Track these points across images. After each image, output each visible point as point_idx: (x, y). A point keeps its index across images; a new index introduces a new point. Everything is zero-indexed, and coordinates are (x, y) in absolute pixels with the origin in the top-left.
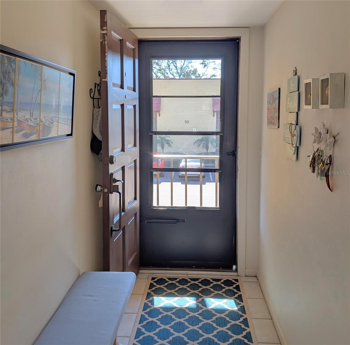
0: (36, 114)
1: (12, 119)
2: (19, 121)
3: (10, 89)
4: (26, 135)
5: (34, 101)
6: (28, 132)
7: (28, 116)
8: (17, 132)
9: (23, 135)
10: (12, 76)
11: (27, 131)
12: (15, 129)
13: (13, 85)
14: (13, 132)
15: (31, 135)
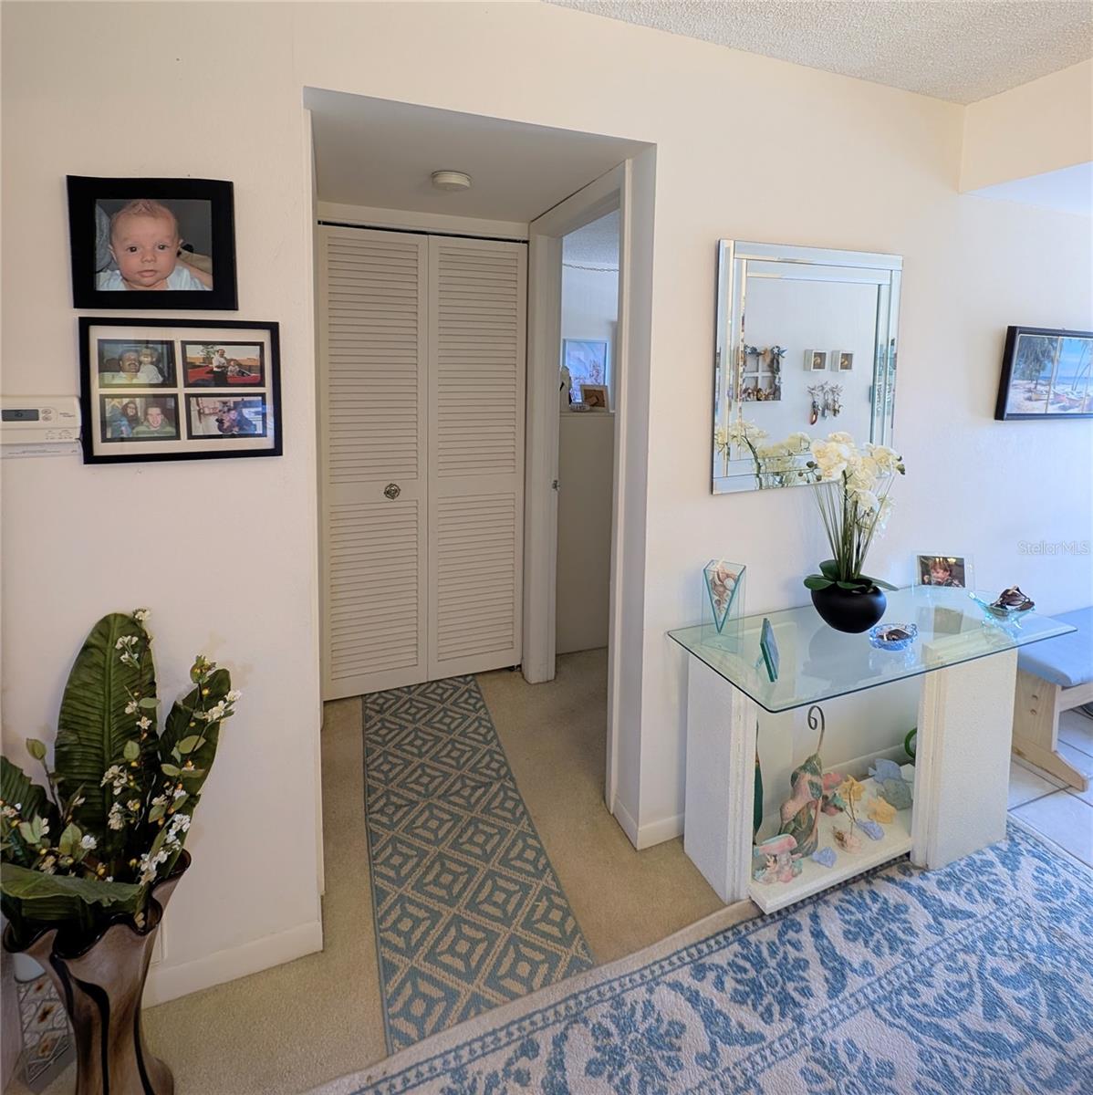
0: (1079, 388)
1: (1048, 392)
2: (1055, 394)
3: (1049, 365)
4: (1064, 408)
5: (1078, 375)
6: (1068, 405)
7: (1070, 390)
8: (1053, 404)
9: (1060, 407)
10: (1052, 354)
11: (1067, 403)
12: (1050, 401)
13: (1053, 361)
14: (1047, 404)
15: (1070, 408)
